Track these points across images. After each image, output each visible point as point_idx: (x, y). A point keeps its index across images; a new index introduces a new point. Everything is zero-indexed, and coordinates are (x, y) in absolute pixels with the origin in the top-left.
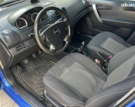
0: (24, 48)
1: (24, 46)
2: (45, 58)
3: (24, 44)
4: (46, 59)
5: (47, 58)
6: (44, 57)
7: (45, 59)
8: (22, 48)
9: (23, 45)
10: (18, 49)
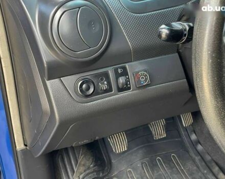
0: (120, 90)
1: (122, 80)
2: (198, 153)
3: (125, 73)
4: (203, 159)
5: (208, 158)
6: (200, 147)
7: (197, 159)
8: (109, 89)
9: (118, 76)
10: (88, 89)
